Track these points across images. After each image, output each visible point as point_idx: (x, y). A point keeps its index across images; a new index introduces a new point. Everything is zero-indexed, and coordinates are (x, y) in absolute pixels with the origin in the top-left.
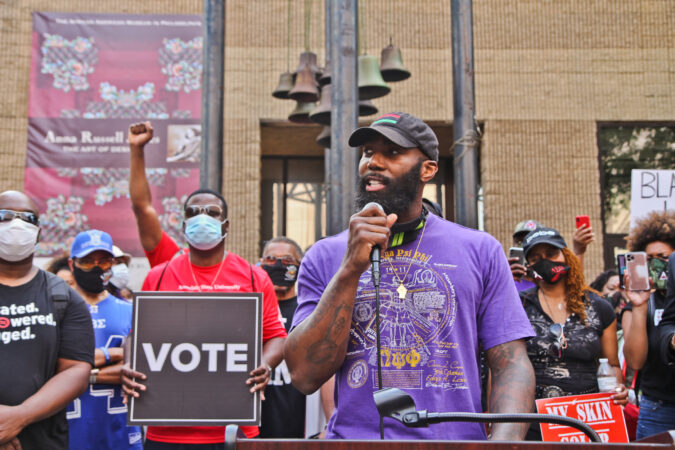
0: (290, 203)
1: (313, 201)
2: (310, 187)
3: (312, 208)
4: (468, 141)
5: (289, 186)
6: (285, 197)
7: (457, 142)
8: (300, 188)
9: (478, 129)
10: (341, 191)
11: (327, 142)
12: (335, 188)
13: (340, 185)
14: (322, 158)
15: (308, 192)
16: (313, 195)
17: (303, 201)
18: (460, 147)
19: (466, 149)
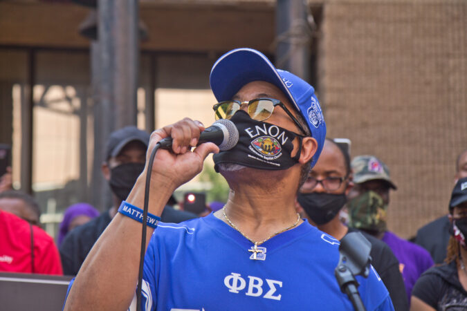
0: (40, 115)
1: (75, 112)
2: (71, 91)
3: (74, 122)
4: (296, 36)
5: (38, 91)
6: (30, 105)
7: (281, 38)
8: (55, 93)
9: (311, 19)
10: (112, 106)
11: (92, 32)
12: (105, 102)
13: (112, 98)
14: (86, 51)
15: (68, 99)
16: (77, 103)
17: (60, 112)
18: (286, 45)
19: (293, 48)
